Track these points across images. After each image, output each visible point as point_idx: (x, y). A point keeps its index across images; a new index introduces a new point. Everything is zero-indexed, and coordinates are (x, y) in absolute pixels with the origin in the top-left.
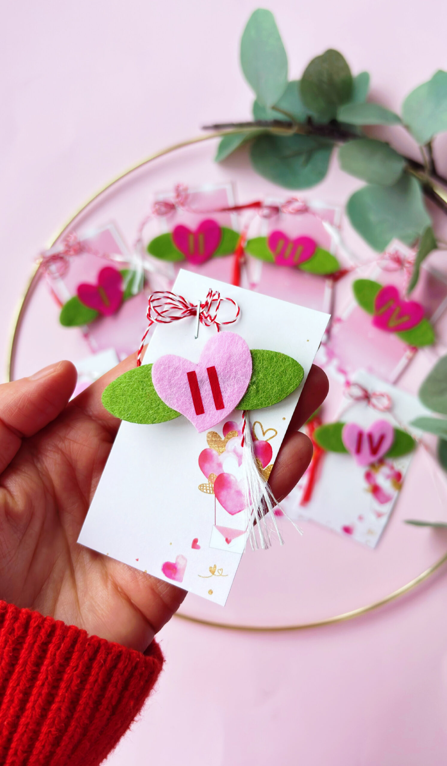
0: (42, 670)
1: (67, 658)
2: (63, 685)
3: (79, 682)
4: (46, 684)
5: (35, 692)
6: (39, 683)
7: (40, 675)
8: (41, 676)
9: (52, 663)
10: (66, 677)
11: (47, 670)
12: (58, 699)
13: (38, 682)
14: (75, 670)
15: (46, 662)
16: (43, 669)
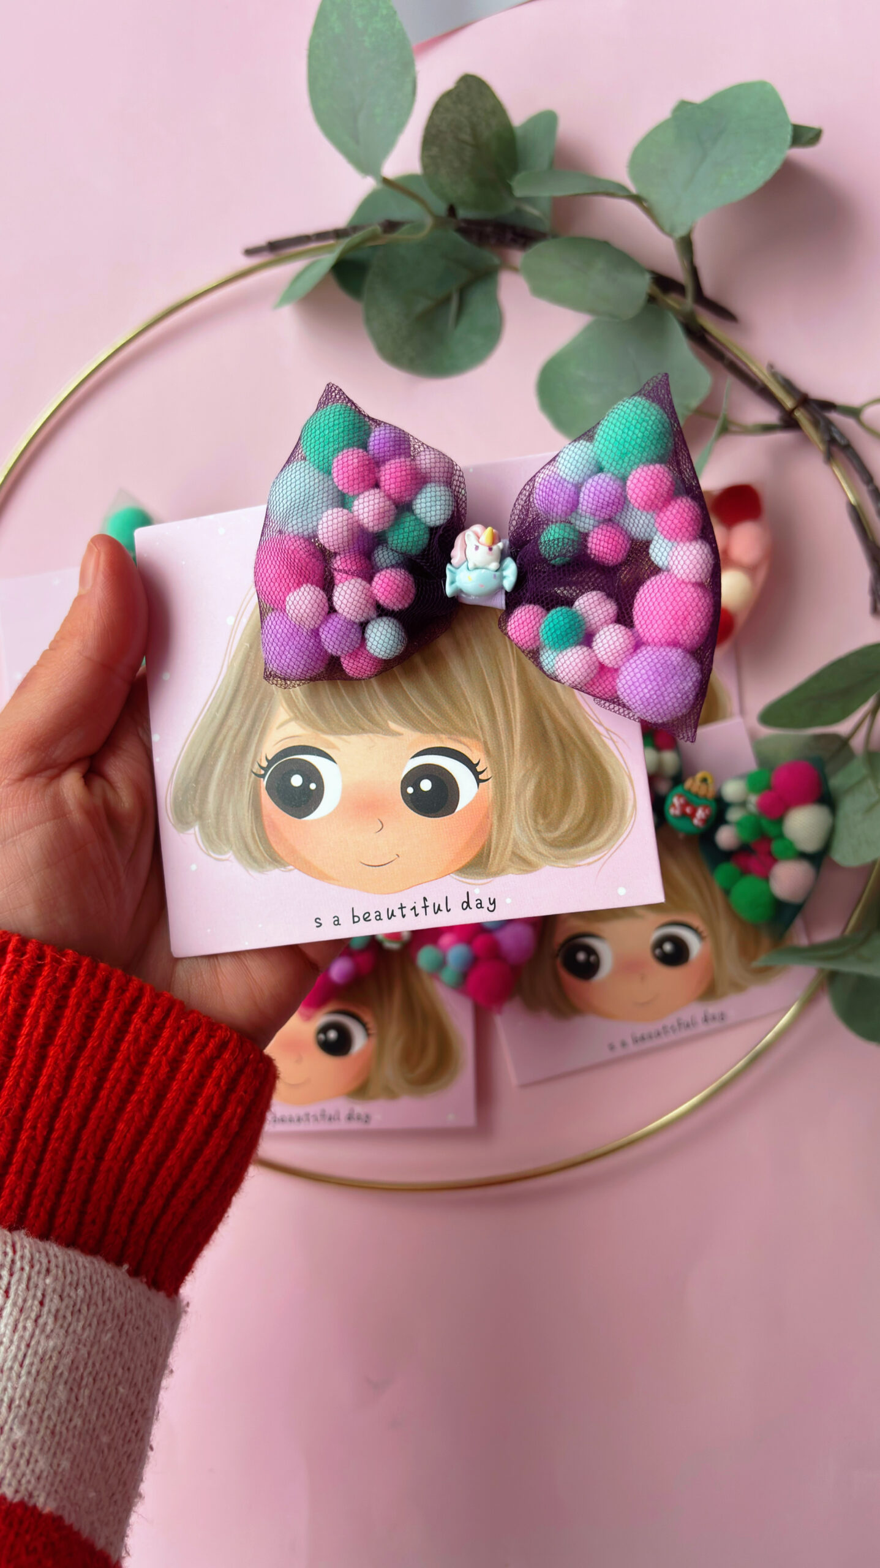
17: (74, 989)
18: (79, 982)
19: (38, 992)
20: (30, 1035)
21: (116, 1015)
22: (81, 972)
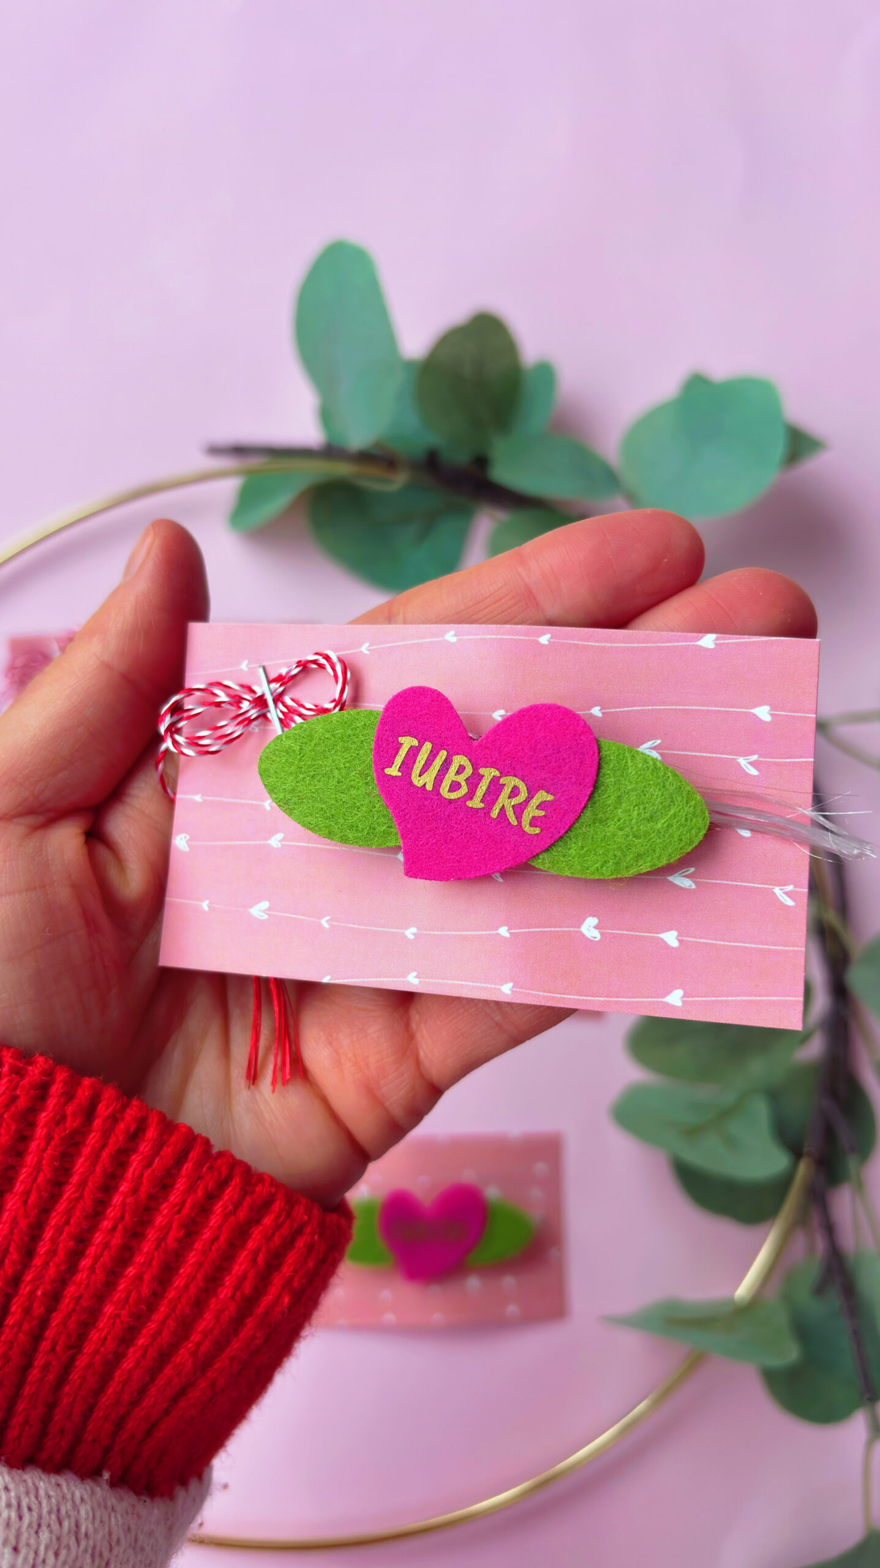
1: (164, 1185)
3: (182, 1234)
4: (120, 1227)
8: (111, 1212)
9: (134, 1191)
11: (123, 1204)
13: (105, 1223)
14: (178, 1212)
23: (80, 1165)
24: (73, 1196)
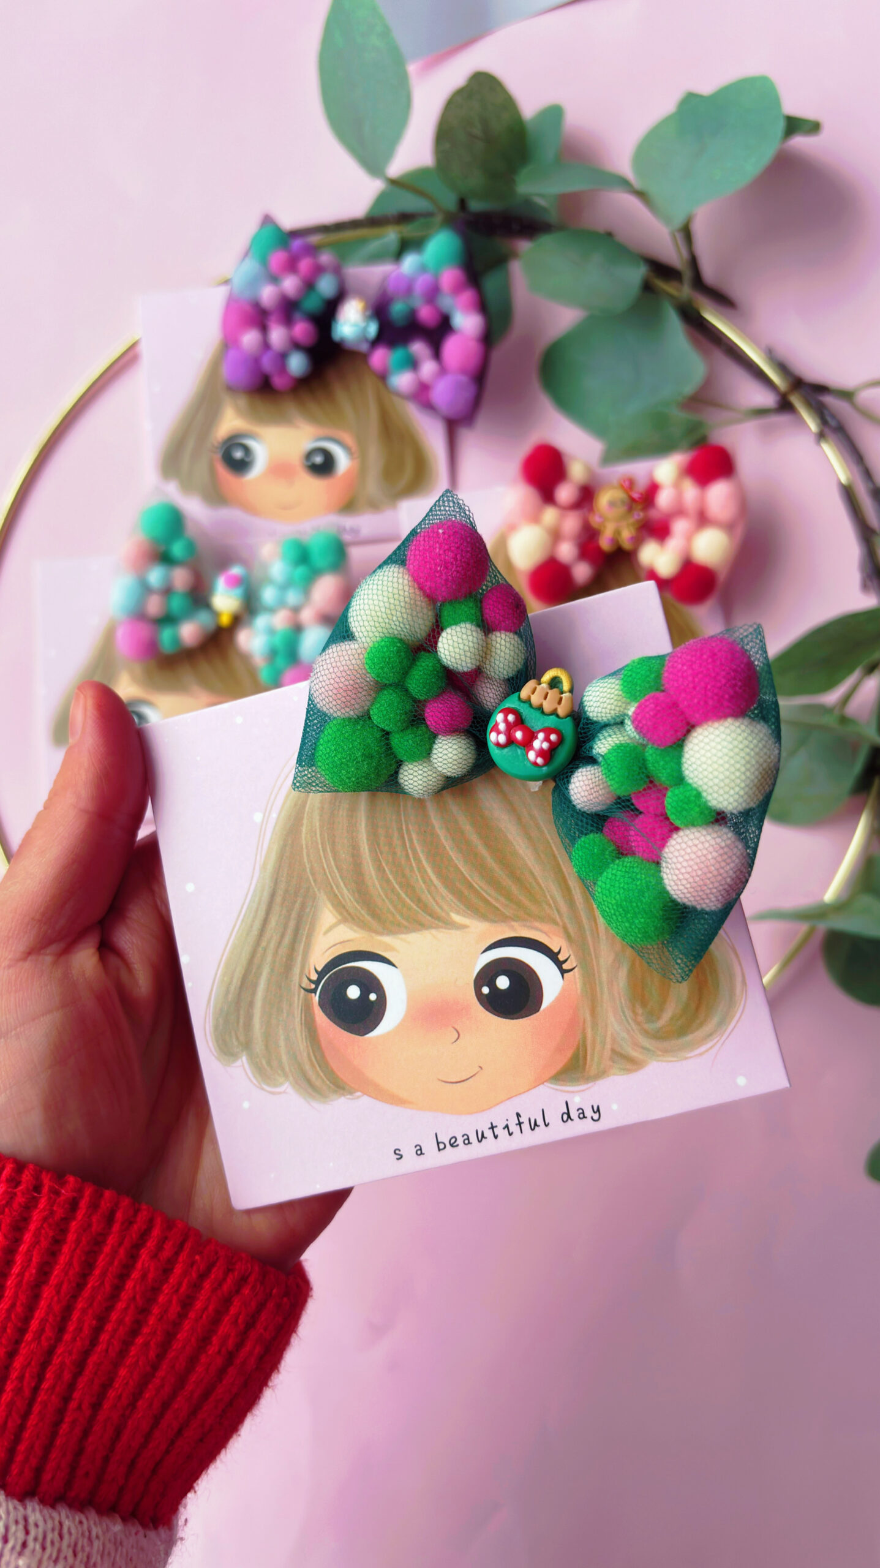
0: (127, 1287)
2: (156, 1310)
5: (115, 1318)
6: (121, 1305)
7: (123, 1294)
10: (161, 1299)
12: (146, 1330)
15: (135, 1275)
16: (129, 1285)
17: (74, 1223)
18: (80, 1214)
19: (32, 1227)
20: (21, 1274)
21: (122, 1251)
22: (83, 1204)
23: (101, 1261)
24: (96, 1284)
